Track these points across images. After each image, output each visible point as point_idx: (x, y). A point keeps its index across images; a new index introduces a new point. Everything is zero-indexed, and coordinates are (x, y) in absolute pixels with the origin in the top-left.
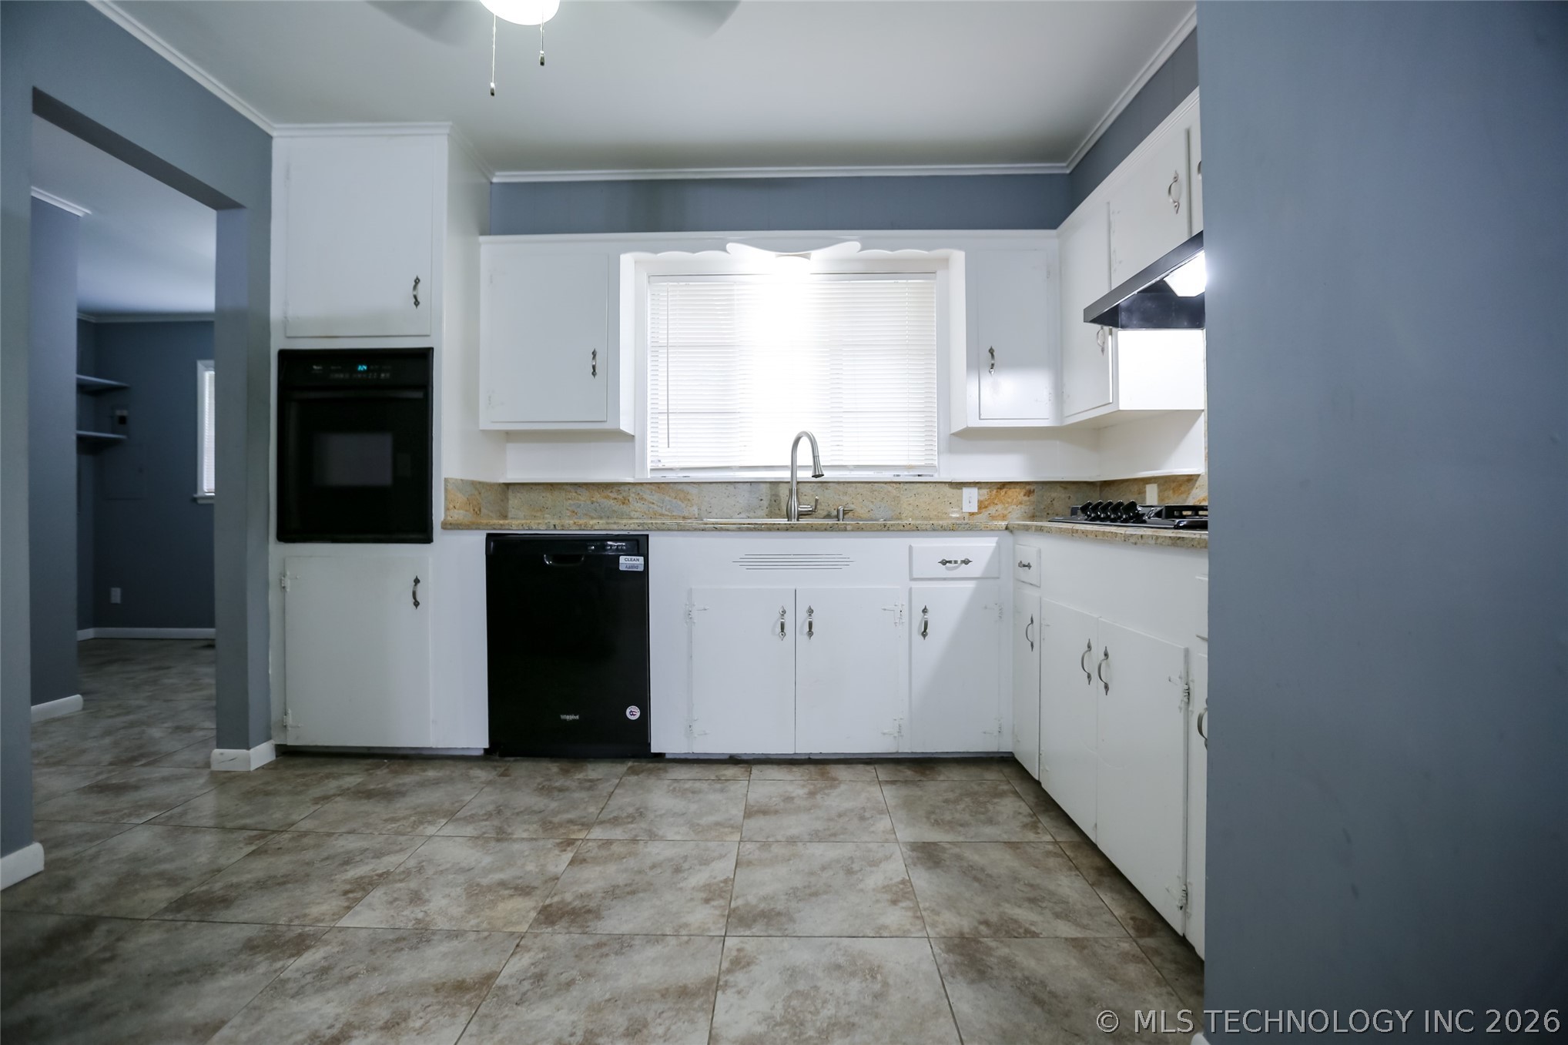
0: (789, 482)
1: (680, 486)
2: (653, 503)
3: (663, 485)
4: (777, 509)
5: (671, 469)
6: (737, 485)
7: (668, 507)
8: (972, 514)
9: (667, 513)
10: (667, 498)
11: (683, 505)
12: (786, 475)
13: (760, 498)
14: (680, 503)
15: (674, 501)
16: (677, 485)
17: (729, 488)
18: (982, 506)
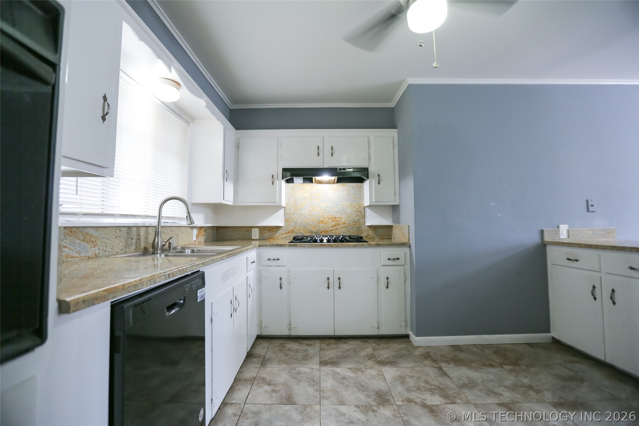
0: (156, 227)
1: (87, 230)
2: (66, 247)
3: (74, 229)
4: (139, 245)
5: (75, 214)
6: (121, 228)
7: (77, 250)
8: (195, 241)
9: (76, 255)
10: (77, 241)
11: (89, 247)
12: (154, 222)
13: (132, 238)
14: (86, 245)
15: (82, 243)
16: (84, 229)
17: (116, 231)
18: (197, 238)
